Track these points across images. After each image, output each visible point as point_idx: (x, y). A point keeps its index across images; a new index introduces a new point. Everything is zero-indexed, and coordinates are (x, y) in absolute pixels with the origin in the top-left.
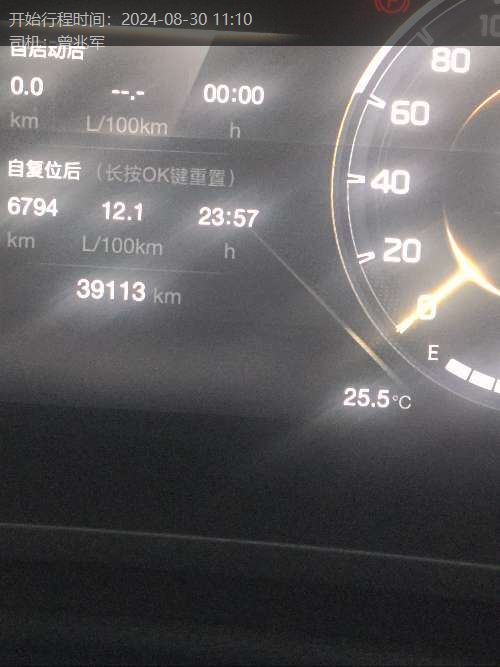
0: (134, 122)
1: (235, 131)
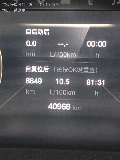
0: (65, 54)
1: (97, 55)
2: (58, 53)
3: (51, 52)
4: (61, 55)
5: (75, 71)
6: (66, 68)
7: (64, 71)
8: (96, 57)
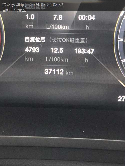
0: (60, 26)
1: (87, 28)
2: (53, 25)
3: (47, 25)
4: (56, 28)
5: (68, 41)
6: (60, 38)
7: (59, 41)
8: (86, 29)
